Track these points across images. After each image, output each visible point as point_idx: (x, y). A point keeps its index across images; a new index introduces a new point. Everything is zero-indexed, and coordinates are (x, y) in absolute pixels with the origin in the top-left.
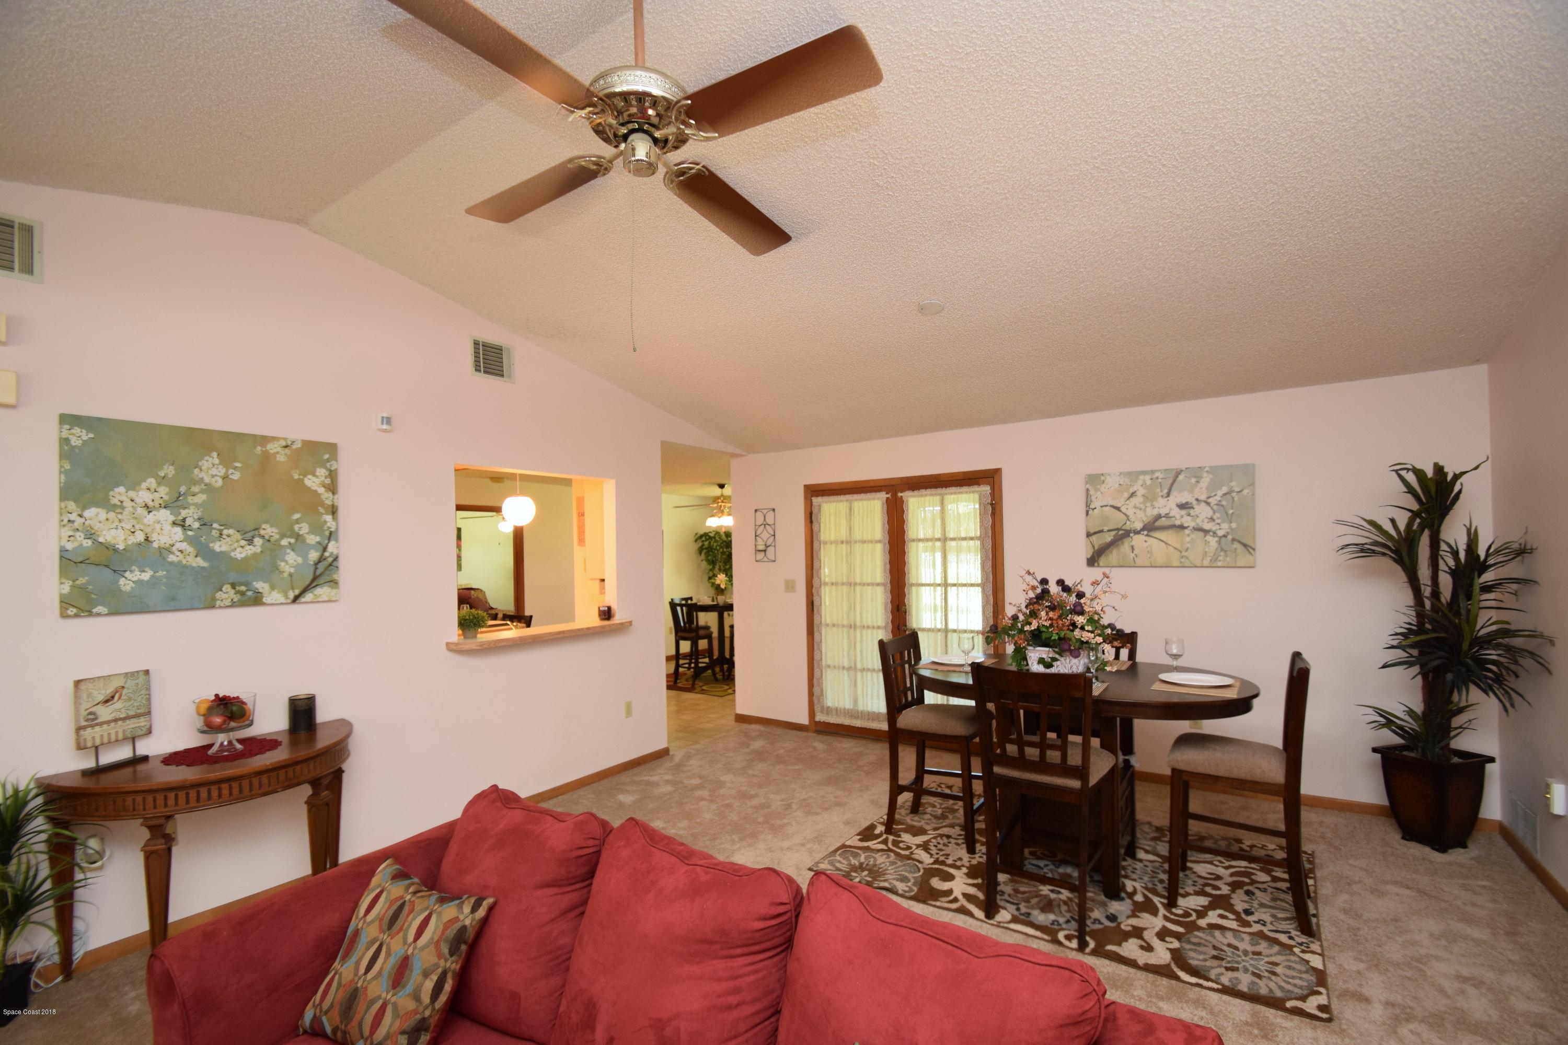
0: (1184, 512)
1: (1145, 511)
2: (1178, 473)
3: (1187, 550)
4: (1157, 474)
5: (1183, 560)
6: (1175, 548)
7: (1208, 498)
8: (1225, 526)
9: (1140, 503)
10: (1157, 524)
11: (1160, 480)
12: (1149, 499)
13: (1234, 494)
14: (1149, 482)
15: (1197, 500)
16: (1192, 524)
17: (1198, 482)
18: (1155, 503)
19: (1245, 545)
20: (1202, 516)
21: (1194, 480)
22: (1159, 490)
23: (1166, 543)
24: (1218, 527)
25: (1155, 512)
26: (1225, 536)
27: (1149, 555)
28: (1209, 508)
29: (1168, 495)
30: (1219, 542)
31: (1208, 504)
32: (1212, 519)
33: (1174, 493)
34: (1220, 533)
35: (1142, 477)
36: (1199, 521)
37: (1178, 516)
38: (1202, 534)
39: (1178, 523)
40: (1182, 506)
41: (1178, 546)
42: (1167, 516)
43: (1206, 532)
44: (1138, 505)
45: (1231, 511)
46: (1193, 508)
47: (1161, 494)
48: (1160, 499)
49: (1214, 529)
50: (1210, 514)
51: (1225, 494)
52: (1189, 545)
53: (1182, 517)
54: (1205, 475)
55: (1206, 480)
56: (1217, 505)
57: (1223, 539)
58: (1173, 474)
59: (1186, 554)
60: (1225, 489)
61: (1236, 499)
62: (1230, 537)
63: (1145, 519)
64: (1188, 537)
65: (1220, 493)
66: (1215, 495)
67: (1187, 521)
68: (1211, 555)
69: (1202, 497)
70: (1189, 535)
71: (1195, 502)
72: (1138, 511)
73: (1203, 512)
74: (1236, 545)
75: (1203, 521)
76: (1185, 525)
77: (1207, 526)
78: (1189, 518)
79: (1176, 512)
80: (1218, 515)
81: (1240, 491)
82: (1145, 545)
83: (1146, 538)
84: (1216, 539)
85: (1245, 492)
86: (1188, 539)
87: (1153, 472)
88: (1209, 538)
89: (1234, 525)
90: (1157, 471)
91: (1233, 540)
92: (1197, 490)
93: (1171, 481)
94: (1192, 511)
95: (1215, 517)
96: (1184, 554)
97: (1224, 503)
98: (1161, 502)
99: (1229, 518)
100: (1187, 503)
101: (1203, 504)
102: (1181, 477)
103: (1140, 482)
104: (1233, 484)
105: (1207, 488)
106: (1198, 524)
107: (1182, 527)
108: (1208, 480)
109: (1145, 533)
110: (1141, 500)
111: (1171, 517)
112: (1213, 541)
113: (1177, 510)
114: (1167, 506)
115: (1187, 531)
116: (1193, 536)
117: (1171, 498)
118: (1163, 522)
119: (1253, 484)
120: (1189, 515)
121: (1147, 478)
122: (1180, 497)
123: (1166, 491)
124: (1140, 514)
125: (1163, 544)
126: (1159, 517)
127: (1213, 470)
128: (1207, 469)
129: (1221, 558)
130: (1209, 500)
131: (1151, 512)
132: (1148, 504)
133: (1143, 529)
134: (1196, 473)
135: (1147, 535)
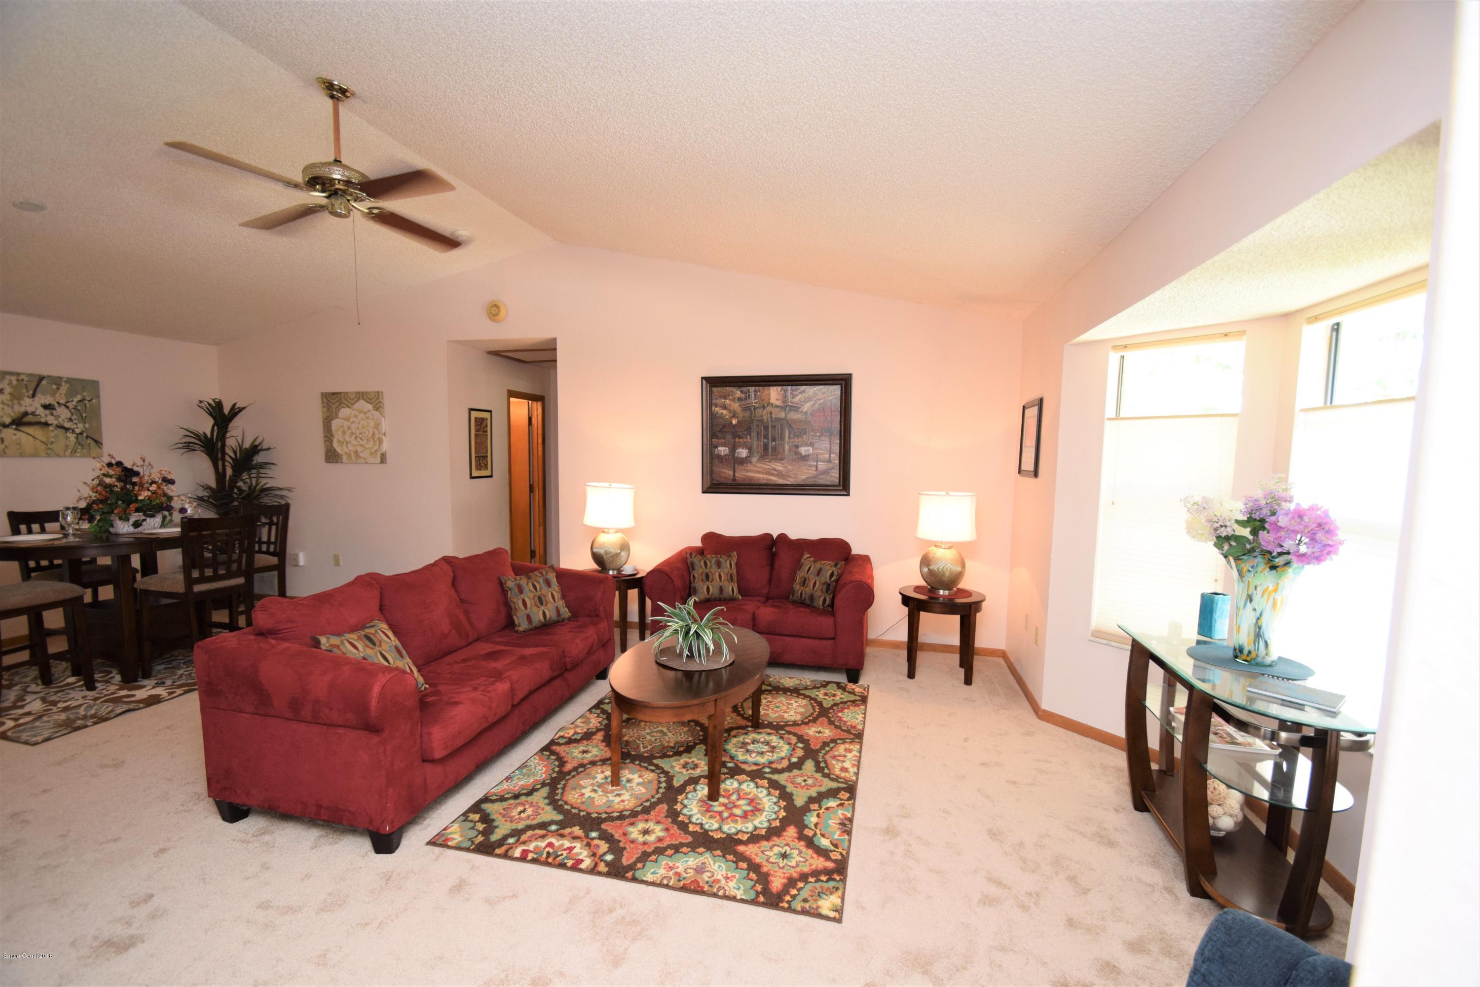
0: (47, 412)
1: (12, 407)
2: (41, 378)
3: (52, 443)
4: (22, 377)
5: (48, 451)
6: (42, 441)
7: (68, 402)
8: (81, 425)
9: (8, 400)
10: (25, 420)
11: (25, 382)
12: (16, 397)
13: (86, 402)
14: (15, 383)
15: (58, 403)
16: (55, 422)
17: (58, 389)
18: (22, 402)
19: (96, 441)
20: (63, 417)
21: (54, 387)
22: (24, 391)
23: (34, 437)
24: (75, 426)
25: (22, 409)
26: (81, 433)
27: (18, 447)
28: (67, 411)
29: (34, 396)
30: (77, 438)
31: (67, 407)
32: (71, 420)
33: (39, 395)
34: (78, 431)
35: (8, 377)
36: (60, 420)
37: (43, 415)
38: (63, 431)
39: (43, 420)
40: (46, 407)
41: (44, 439)
42: (33, 414)
43: (67, 429)
44: (6, 402)
45: (85, 415)
46: (54, 409)
47: (27, 394)
48: (26, 399)
49: (73, 427)
50: (69, 415)
51: (79, 401)
52: (53, 440)
53: (46, 415)
54: (63, 383)
55: (64, 388)
56: (74, 409)
57: (80, 436)
58: (36, 379)
59: (51, 447)
60: (79, 397)
61: (88, 405)
62: (85, 434)
63: (13, 414)
64: (53, 433)
65: (76, 400)
66: (72, 401)
67: (51, 419)
68: (72, 448)
69: (62, 401)
70: (53, 431)
71: (56, 405)
72: (6, 407)
73: (63, 414)
74: (89, 441)
75: (64, 421)
76: (50, 422)
77: (67, 425)
78: (52, 418)
79: (41, 411)
80: (74, 417)
81: (91, 400)
82: (14, 438)
83: (15, 432)
84: (75, 435)
85: (94, 401)
86: (52, 434)
87: (18, 374)
88: (69, 434)
89: (87, 426)
90: (22, 374)
91: (87, 437)
92: (57, 395)
93: (35, 384)
94: (54, 412)
95: (73, 418)
96: (49, 446)
97: (79, 408)
98: (27, 401)
99: (83, 420)
100: (50, 405)
101: (63, 407)
102: (44, 382)
103: (6, 382)
104: (85, 394)
105: (65, 395)
106: (59, 423)
107: (46, 424)
108: (66, 387)
109: (14, 427)
110: (9, 397)
111: (36, 415)
112: (72, 437)
113: (42, 409)
114: (33, 405)
115: (51, 428)
116: (56, 432)
117: (36, 399)
118: (30, 418)
119: (98, 396)
120: (52, 414)
121: (14, 378)
122: (44, 398)
123: (31, 392)
124: (8, 410)
125: (31, 438)
126: (26, 414)
127: (70, 381)
128: (65, 379)
129: (79, 450)
130: (68, 404)
131: (18, 409)
132: (16, 402)
133: (13, 422)
134: (57, 381)
135: (16, 429)
